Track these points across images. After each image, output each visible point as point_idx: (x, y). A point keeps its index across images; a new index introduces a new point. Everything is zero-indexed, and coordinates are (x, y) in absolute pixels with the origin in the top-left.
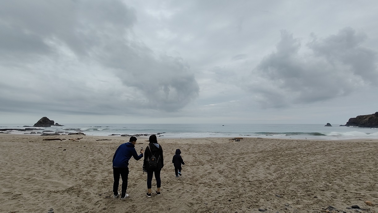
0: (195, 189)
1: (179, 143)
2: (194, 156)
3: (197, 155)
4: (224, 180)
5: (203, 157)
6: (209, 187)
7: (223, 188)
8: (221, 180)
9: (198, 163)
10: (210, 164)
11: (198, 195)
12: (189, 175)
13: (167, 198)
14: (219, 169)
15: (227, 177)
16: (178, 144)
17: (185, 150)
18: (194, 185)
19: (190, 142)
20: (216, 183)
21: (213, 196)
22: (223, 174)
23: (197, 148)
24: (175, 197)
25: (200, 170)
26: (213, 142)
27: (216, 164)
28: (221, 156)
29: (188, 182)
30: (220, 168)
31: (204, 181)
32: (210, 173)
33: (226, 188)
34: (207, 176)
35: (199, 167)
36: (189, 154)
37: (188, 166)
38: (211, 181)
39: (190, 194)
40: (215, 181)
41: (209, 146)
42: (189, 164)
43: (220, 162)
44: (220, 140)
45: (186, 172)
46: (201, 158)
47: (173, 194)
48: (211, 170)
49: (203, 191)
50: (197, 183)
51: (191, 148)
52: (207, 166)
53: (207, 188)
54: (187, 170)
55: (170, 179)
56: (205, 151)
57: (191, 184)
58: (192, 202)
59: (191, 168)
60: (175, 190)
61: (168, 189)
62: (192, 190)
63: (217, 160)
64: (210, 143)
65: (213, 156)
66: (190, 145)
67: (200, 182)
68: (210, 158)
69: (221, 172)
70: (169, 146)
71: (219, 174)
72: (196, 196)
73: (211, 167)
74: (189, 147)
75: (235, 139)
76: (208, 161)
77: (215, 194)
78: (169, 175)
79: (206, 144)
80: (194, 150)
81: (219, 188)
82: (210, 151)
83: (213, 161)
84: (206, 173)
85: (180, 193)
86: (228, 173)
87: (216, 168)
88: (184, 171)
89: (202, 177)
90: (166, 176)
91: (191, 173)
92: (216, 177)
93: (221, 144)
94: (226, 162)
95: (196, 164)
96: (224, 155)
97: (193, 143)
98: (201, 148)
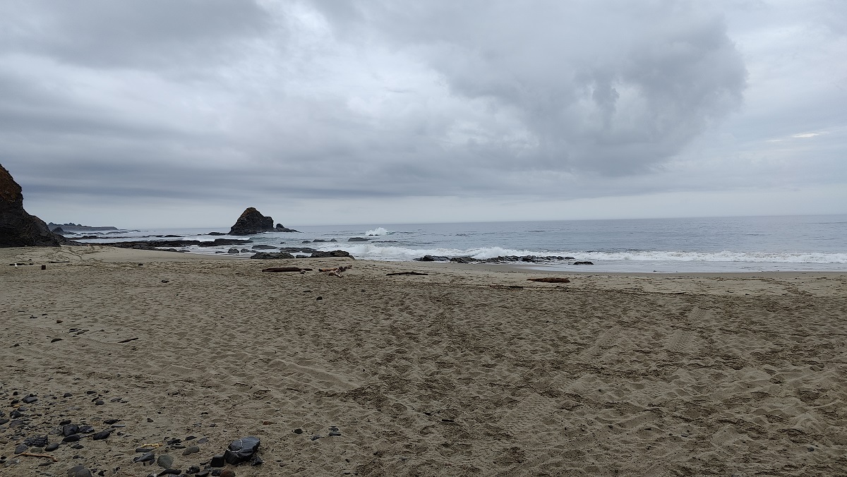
0: (702, 434)
1: (649, 288)
2: (703, 337)
3: (718, 332)
4: (815, 421)
5: (742, 342)
6: (754, 434)
7: (809, 446)
8: (806, 419)
9: (718, 359)
10: (766, 366)
11: (711, 453)
12: (682, 393)
13: (608, 445)
14: (805, 386)
15: (832, 414)
16: (646, 294)
17: (670, 316)
18: (701, 423)
19: (691, 288)
20: (780, 426)
21: (765, 462)
22: (817, 402)
23: (719, 310)
24: (632, 447)
25: (725, 382)
26: (796, 292)
27: (795, 367)
28: (817, 342)
29: (676, 413)
30: (806, 382)
31: (738, 416)
32: (763, 395)
33: (821, 447)
34: (752, 402)
35: (720, 371)
36: (684, 329)
37: (681, 366)
38: (765, 419)
39: (685, 446)
40: (781, 420)
41: (770, 305)
42: (685, 361)
43: (810, 362)
44: (828, 283)
45: (672, 384)
46: (732, 343)
47: (628, 438)
48: (768, 387)
49: (730, 443)
50: (712, 419)
51: (695, 309)
52: (757, 375)
53: (745, 437)
54: (676, 377)
55: (617, 398)
56: (753, 323)
57: (687, 420)
58: (688, 465)
59: (691, 374)
60: (635, 429)
61: (611, 422)
62: (691, 436)
63: (802, 354)
64: (779, 291)
65: (785, 342)
66: (691, 299)
67: (722, 416)
68: (770, 345)
69: (807, 397)
70: (611, 298)
71: (799, 401)
72: (704, 455)
73: (768, 377)
74: (689, 304)
76: (761, 358)
77: (773, 456)
78: (613, 386)
79: (758, 299)
80: (708, 315)
81: (791, 444)
82: (772, 321)
83: (783, 358)
84: (748, 393)
85: (651, 439)
86: (838, 401)
87: (789, 381)
88: (664, 379)
89: (729, 404)
90: (602, 388)
91: (691, 389)
92: (786, 409)
93: (826, 300)
94: (839, 365)
95: (712, 362)
96: (833, 341)
97: (704, 293)
98: (738, 311)
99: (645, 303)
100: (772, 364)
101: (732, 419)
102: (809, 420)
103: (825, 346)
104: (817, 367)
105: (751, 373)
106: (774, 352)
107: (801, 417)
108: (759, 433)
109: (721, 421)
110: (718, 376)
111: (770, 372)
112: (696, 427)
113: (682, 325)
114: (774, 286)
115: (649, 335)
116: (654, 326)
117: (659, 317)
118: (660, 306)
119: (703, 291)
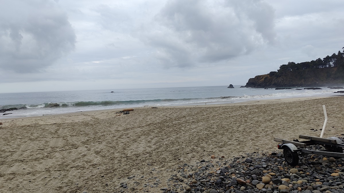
0: (65, 174)
2: (64, 139)
3: (70, 137)
4: (100, 160)
5: (78, 139)
6: (82, 169)
7: (98, 168)
8: (97, 160)
9: (70, 146)
11: (68, 179)
12: (57, 161)
13: (29, 188)
15: (104, 156)
17: (51, 133)
18: (64, 170)
19: (59, 121)
20: (90, 164)
21: (85, 176)
22: (100, 154)
23: (69, 128)
24: (39, 186)
25: (72, 154)
26: (94, 118)
27: (94, 144)
28: (101, 135)
29: (55, 169)
30: (97, 148)
31: (77, 165)
32: (85, 155)
33: (101, 167)
34: (81, 159)
35: (71, 150)
36: (57, 138)
37: (56, 152)
38: (85, 163)
39: (59, 180)
40: (90, 162)
41: (86, 124)
42: (58, 150)
43: (98, 142)
44: (104, 114)
45: (54, 159)
46: (74, 140)
47: (38, 183)
48: (86, 152)
49: (74, 174)
50: (68, 168)
51: (61, 129)
52: (82, 149)
53: (79, 171)
54: (55, 156)
55: (32, 170)
56: (81, 131)
57: (59, 171)
58: (61, 185)
59: (60, 154)
60: (40, 179)
61: (30, 180)
62: (61, 176)
63: (96, 140)
64: (89, 118)
65: (91, 136)
66: (59, 125)
67: (71, 166)
68: (87, 138)
69: (97, 153)
71: (95, 155)
72: (66, 180)
73: (86, 149)
74: (58, 128)
75: (123, 111)
76: (84, 143)
77: (88, 174)
78: (29, 166)
79: (83, 122)
80: (66, 131)
81: (93, 169)
82: (87, 130)
83: (90, 142)
84: (80, 156)
85: (47, 181)
86: (106, 152)
87: (92, 149)
88: (50, 158)
89: (74, 161)
90: (25, 167)
91: (61, 159)
92: (91, 158)
93: (103, 120)
94: (106, 141)
95: (68, 148)
96: (105, 133)
97: (64, 122)
98: (76, 128)
99: (40, 130)
100: (87, 145)
101: (75, 166)
102: (98, 160)
103: (103, 136)
104: (100, 143)
105: (81, 149)
106: (88, 140)
107: (96, 159)
108: (84, 168)
109: (71, 168)
110: (70, 152)
111: (86, 147)
112: (63, 172)
113: (56, 136)
114: (88, 117)
115: (43, 142)
116: (45, 138)
117: (47, 135)
118: (47, 130)
119: (64, 121)
